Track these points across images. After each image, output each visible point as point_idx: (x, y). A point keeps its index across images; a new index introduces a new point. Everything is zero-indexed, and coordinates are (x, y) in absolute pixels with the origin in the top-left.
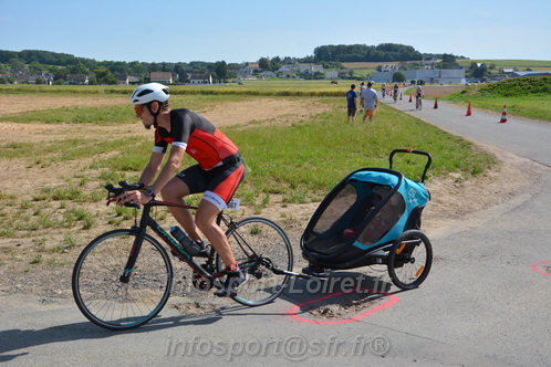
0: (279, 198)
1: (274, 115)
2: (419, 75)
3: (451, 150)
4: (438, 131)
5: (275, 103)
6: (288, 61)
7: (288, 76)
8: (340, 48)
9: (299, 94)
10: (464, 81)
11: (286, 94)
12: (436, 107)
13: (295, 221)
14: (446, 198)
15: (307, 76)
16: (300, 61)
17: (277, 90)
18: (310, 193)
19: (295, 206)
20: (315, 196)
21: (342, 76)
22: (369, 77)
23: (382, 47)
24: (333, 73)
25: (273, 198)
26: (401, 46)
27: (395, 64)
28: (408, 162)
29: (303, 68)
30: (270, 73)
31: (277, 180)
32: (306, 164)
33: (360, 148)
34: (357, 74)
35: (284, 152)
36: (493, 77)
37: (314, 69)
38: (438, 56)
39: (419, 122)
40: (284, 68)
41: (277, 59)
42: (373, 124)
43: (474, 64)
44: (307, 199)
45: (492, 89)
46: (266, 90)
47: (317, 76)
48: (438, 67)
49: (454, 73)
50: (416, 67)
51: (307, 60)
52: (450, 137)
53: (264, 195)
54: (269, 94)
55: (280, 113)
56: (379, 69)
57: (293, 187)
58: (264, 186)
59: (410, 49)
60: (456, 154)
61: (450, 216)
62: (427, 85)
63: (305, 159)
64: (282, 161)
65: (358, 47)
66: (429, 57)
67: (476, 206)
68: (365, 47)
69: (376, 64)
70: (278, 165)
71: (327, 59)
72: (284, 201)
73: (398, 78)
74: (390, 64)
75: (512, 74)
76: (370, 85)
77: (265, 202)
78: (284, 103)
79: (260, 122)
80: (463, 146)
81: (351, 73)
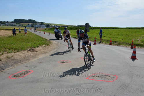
0: (6, 52)
1: (5, 34)
2: (37, 26)
3: (43, 41)
4: (41, 37)
5: (5, 31)
6: (7, 22)
7: (8, 25)
8: (20, 20)
9: (10, 29)
10: (45, 27)
11: (7, 29)
12: (40, 32)
13: (10, 57)
14: (42, 50)
15: (12, 25)
16: (10, 22)
17: (5, 28)
18: (13, 51)
19: (10, 54)
20: (15, 51)
21: (20, 26)
22: (26, 26)
23: (29, 20)
24: (18, 25)
25: (4, 52)
26: (33, 20)
27: (32, 23)
28: (35, 43)
29: (11, 24)
30: (3, 25)
31: (6, 48)
32: (12, 45)
33: (25, 41)
34: (24, 25)
35: (7, 42)
36: (51, 27)
37: (14, 24)
38: (40, 22)
39: (37, 35)
40: (6, 24)
41: (5, 21)
42: (27, 36)
43: (47, 24)
44: (13, 52)
45: (50, 29)
46: (2, 28)
47: (15, 26)
48: (40, 24)
49: (43, 26)
50: (36, 24)
51: (12, 22)
52: (43, 38)
53: (2, 52)
54: (3, 29)
55: (6, 33)
56: (28, 24)
57: (9, 50)
58: (2, 50)
59: (35, 21)
60: (44, 42)
61: (43, 54)
62: (38, 28)
63: (12, 44)
64: (7, 44)
65: (24, 20)
66: (38, 22)
67: (48, 51)
68: (25, 20)
69: (28, 23)
70: (6, 45)
71: (17, 22)
72: (7, 53)
73: (32, 26)
74: (31, 24)
75: (54, 26)
76: (26, 28)
77: (3, 54)
78: (7, 31)
79: (1, 36)
80: (45, 40)
81: (22, 25)
